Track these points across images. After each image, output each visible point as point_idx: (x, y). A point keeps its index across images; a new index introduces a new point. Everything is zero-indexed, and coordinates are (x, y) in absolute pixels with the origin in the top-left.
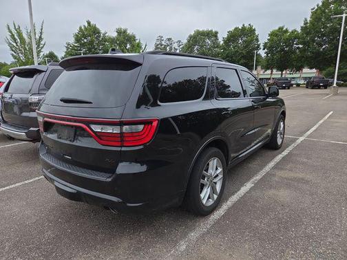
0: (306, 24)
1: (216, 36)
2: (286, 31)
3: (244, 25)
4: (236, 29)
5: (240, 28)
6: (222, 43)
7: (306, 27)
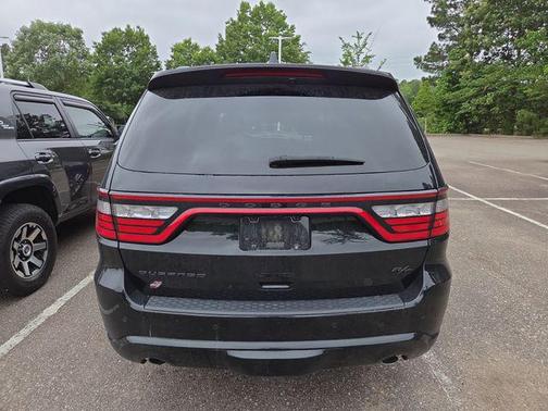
0: (221, 41)
1: (79, 38)
2: (196, 47)
3: (128, 26)
4: (115, 30)
5: (123, 29)
6: (92, 51)
7: (222, 46)
